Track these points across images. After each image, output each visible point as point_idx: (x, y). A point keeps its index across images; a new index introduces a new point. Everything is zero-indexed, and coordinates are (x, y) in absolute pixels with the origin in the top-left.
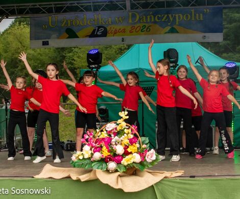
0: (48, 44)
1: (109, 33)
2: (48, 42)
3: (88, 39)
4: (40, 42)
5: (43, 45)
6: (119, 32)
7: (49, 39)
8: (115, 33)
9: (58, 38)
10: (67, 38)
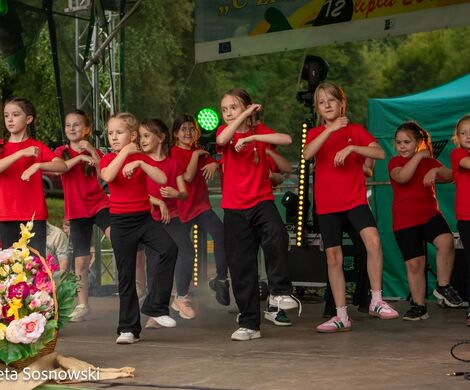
0: (230, 51)
1: (356, 12)
2: (229, 43)
3: (311, 29)
4: (214, 45)
5: (221, 52)
6: (380, 6)
7: (231, 37)
8: (370, 10)
9: (250, 32)
10: (268, 32)
